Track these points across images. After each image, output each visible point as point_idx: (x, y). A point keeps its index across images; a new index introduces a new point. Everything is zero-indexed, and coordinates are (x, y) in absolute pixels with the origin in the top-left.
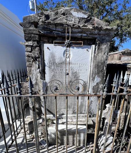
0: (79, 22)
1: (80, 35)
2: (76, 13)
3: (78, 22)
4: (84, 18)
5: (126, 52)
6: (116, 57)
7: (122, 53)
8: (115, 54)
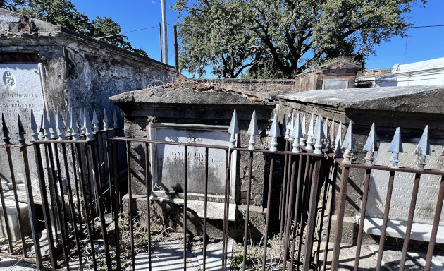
0: (10, 28)
1: (14, 48)
2: (3, 16)
3: (8, 29)
4: (16, 22)
5: (334, 68)
6: (313, 80)
7: (324, 71)
8: (311, 72)
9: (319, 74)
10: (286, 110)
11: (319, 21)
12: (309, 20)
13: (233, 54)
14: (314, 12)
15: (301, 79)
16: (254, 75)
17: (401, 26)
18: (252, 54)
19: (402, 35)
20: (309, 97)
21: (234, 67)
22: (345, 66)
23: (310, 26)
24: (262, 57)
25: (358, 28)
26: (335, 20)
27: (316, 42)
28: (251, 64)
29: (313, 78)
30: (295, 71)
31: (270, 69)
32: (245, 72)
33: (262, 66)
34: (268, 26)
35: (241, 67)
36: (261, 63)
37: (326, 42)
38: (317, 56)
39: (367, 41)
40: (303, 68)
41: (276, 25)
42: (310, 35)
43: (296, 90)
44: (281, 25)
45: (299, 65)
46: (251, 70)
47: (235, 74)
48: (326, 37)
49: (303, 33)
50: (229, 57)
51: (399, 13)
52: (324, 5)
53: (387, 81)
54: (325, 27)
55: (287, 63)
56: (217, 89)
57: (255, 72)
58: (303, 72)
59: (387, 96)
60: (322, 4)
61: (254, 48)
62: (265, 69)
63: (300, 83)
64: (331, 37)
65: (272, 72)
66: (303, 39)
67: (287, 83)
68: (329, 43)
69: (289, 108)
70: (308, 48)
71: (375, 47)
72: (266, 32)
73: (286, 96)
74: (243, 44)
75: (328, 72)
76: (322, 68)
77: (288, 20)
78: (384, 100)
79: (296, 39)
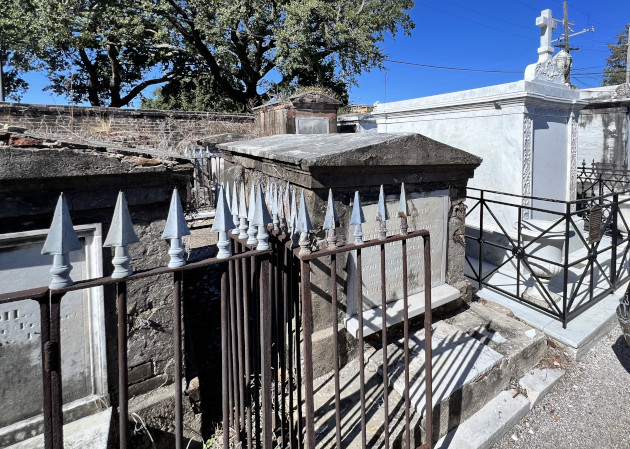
5: (308, 100)
6: (281, 118)
7: (295, 104)
8: (277, 105)
9: (289, 108)
10: (233, 171)
11: (283, 28)
12: (268, 23)
13: (113, 52)
14: (275, 12)
15: (262, 114)
16: (172, 101)
17: (378, 56)
18: (165, 60)
19: (380, 66)
20: (265, 149)
21: (118, 81)
22: (322, 100)
23: (270, 33)
24: (189, 69)
25: (335, 49)
26: (305, 32)
27: (281, 58)
28: (164, 79)
29: (280, 113)
30: (251, 102)
31: (207, 92)
32: (152, 93)
33: (191, 86)
34: (194, 14)
35: (139, 82)
36: (187, 80)
37: (295, 60)
38: (287, 79)
39: (347, 68)
40: (265, 97)
41: (211, 17)
42: (272, 45)
43: (255, 132)
44: (220, 19)
45: (260, 91)
46: (165, 92)
47: (123, 95)
48: (295, 53)
49: (262, 41)
50: (101, 57)
51: (374, 40)
52: (286, 6)
53: (370, 122)
54: (293, 38)
55: (240, 85)
56: (20, 142)
57: (175, 96)
58: (266, 104)
59: (354, 148)
60: (283, 3)
61: (167, 50)
62: (197, 91)
63: (262, 120)
64: (302, 55)
65: (212, 98)
66: (262, 50)
67: (241, 120)
68: (299, 63)
69: (238, 167)
70: (271, 65)
71: (357, 77)
72: (192, 24)
73: (231, 146)
74: (140, 37)
75: (301, 105)
76: (292, 100)
77: (232, 13)
78: (351, 152)
79: (252, 48)
